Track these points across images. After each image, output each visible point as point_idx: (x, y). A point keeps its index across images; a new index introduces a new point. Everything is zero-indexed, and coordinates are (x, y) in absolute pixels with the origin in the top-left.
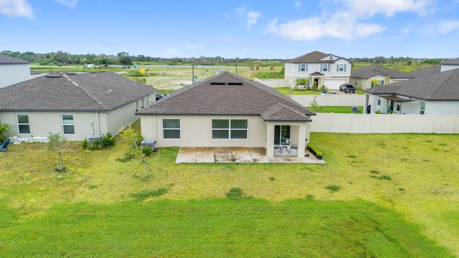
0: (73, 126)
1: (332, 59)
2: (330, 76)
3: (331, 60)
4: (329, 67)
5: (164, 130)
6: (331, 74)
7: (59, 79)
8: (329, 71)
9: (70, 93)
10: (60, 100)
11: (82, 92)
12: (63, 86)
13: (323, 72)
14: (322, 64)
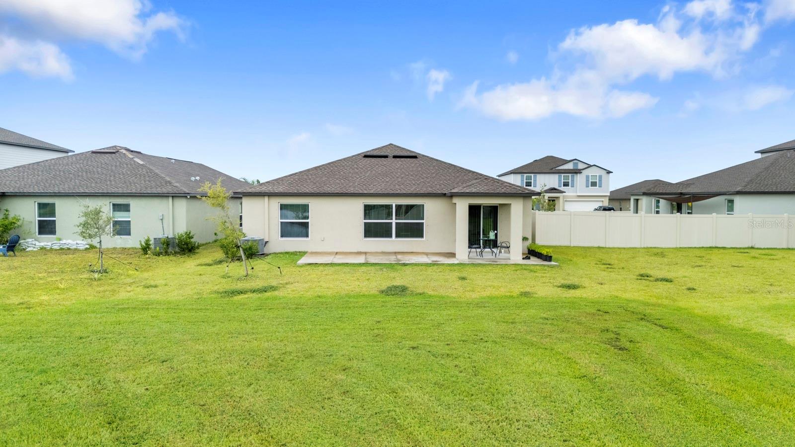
0: (130, 221)
1: (577, 166)
2: (575, 194)
3: (575, 168)
4: (573, 181)
5: (281, 223)
6: (577, 192)
7: (114, 155)
8: (573, 186)
9: (129, 173)
10: (110, 181)
11: (148, 171)
12: (118, 164)
13: (562, 188)
14: (560, 174)
